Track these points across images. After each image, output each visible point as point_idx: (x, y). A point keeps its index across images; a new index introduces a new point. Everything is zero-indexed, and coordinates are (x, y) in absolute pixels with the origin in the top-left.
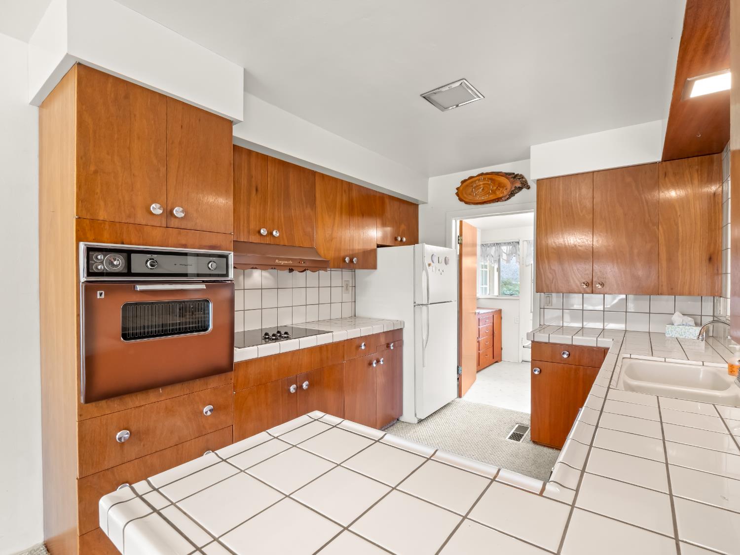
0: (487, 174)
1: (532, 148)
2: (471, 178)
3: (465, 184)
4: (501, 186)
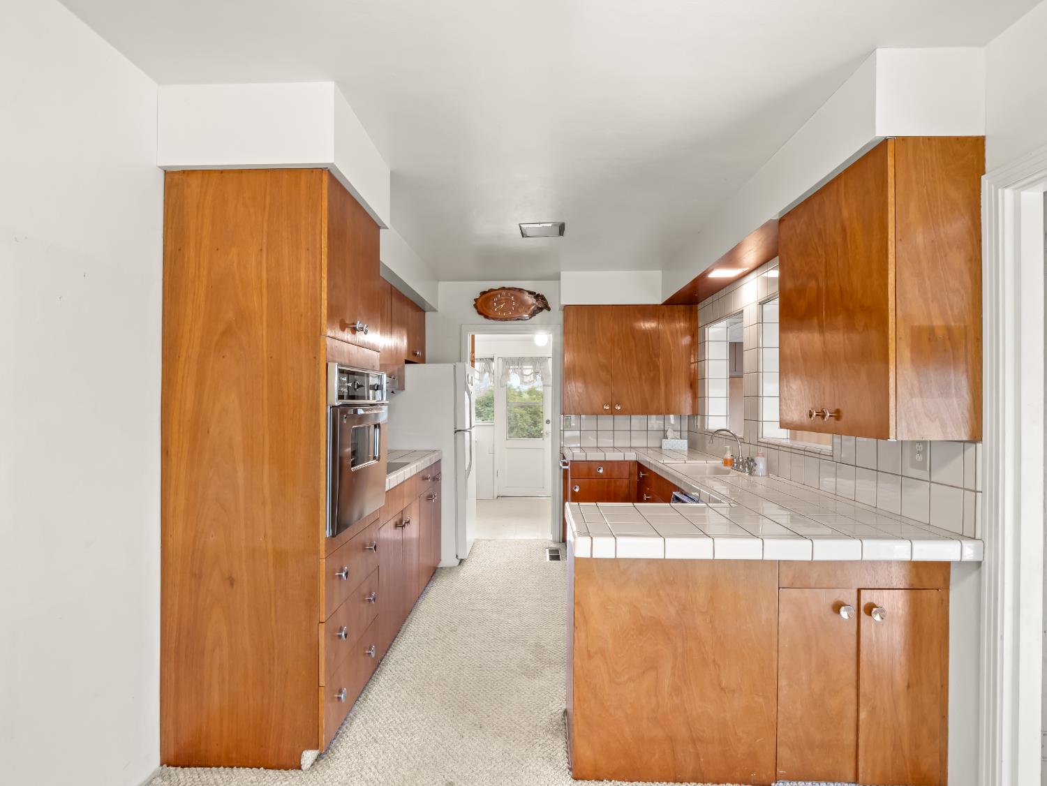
0: (509, 289)
1: (562, 273)
2: (491, 290)
3: (485, 296)
4: (522, 303)
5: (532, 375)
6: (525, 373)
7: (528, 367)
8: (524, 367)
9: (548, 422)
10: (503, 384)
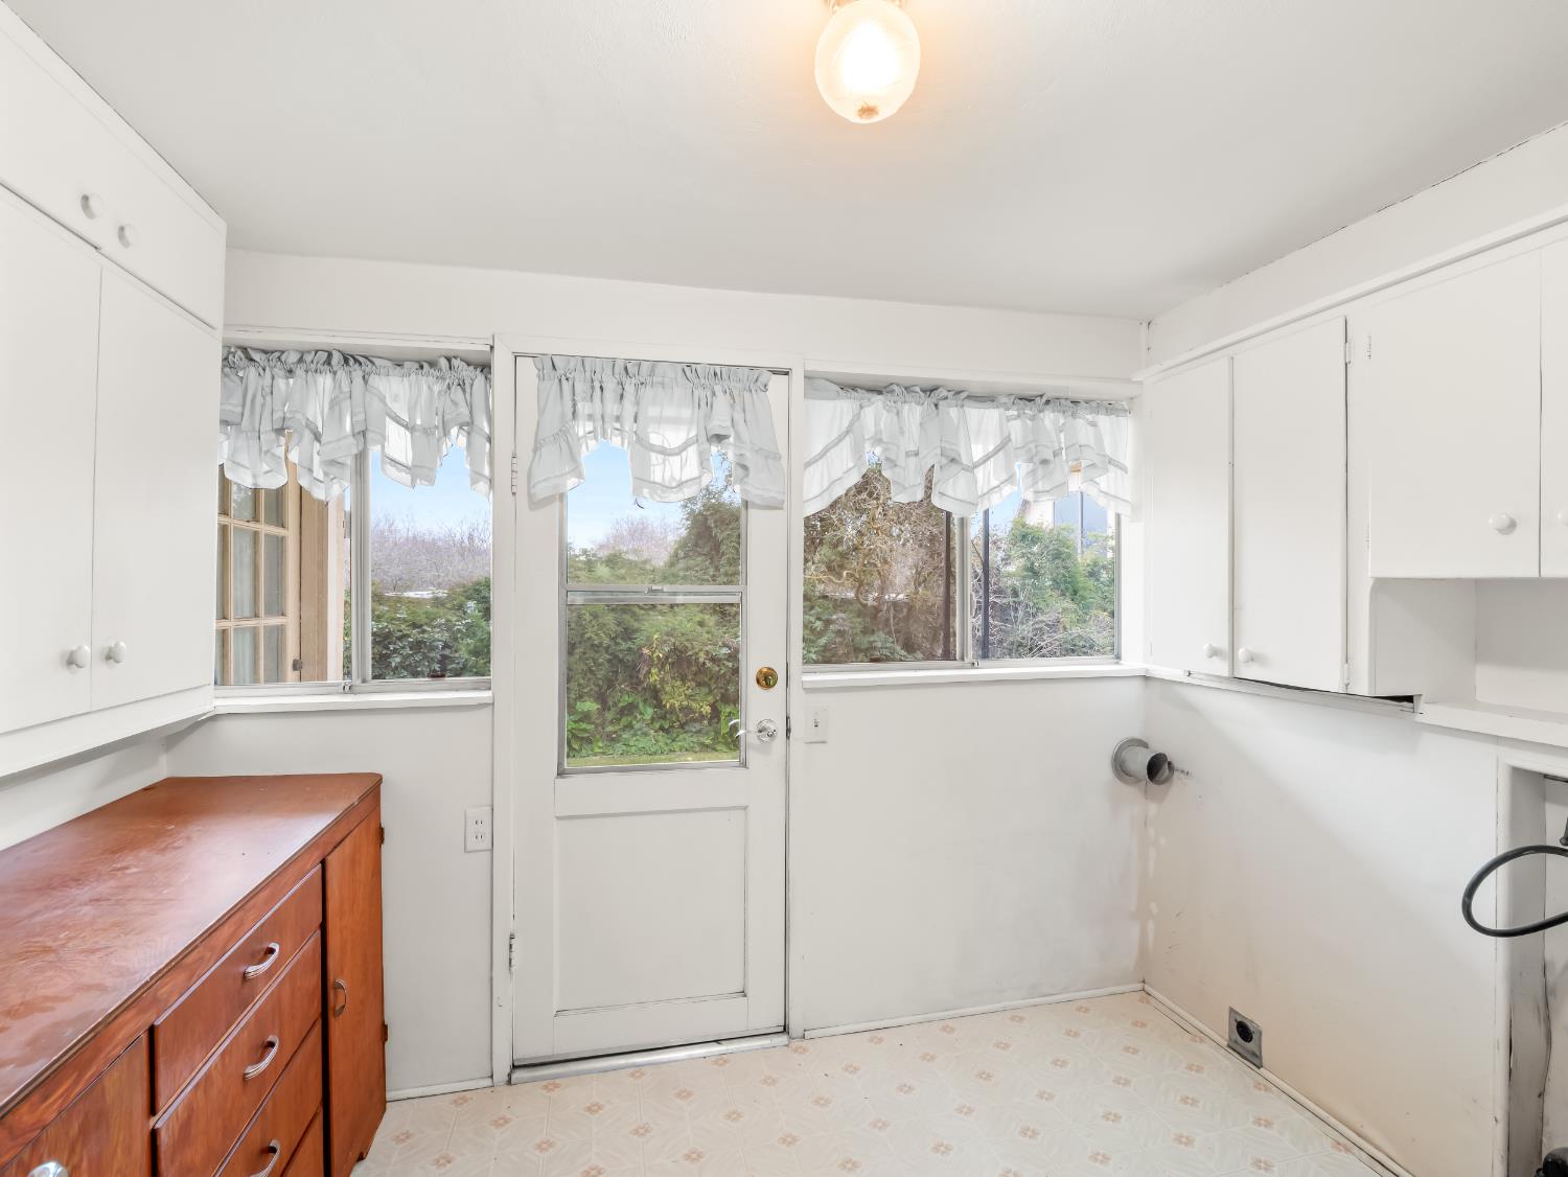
5: (692, 451)
6: (654, 439)
7: (670, 412)
8: (653, 411)
9: (766, 679)
10: (542, 491)
